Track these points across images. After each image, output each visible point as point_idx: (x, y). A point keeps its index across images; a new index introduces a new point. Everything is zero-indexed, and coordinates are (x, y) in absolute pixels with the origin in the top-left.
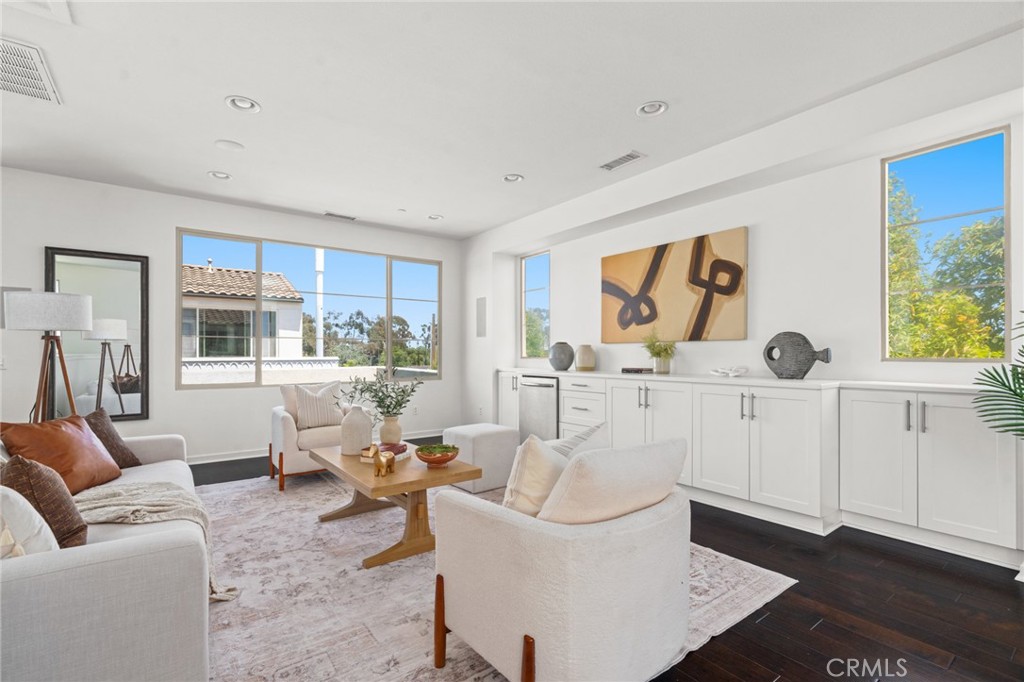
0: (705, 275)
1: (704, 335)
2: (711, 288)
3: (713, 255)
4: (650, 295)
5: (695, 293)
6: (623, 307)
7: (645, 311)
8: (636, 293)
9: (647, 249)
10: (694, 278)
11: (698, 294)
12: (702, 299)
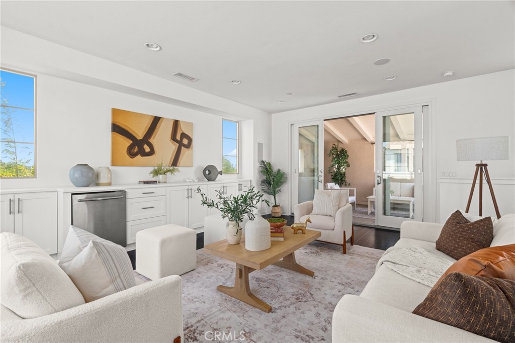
0: (178, 138)
1: (178, 164)
2: (181, 145)
3: (182, 131)
4: (150, 141)
5: (174, 145)
6: (131, 144)
7: (147, 149)
8: (141, 138)
9: (149, 115)
10: (174, 138)
11: (175, 145)
12: (177, 148)
